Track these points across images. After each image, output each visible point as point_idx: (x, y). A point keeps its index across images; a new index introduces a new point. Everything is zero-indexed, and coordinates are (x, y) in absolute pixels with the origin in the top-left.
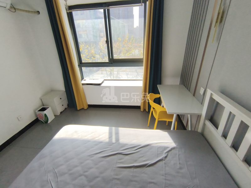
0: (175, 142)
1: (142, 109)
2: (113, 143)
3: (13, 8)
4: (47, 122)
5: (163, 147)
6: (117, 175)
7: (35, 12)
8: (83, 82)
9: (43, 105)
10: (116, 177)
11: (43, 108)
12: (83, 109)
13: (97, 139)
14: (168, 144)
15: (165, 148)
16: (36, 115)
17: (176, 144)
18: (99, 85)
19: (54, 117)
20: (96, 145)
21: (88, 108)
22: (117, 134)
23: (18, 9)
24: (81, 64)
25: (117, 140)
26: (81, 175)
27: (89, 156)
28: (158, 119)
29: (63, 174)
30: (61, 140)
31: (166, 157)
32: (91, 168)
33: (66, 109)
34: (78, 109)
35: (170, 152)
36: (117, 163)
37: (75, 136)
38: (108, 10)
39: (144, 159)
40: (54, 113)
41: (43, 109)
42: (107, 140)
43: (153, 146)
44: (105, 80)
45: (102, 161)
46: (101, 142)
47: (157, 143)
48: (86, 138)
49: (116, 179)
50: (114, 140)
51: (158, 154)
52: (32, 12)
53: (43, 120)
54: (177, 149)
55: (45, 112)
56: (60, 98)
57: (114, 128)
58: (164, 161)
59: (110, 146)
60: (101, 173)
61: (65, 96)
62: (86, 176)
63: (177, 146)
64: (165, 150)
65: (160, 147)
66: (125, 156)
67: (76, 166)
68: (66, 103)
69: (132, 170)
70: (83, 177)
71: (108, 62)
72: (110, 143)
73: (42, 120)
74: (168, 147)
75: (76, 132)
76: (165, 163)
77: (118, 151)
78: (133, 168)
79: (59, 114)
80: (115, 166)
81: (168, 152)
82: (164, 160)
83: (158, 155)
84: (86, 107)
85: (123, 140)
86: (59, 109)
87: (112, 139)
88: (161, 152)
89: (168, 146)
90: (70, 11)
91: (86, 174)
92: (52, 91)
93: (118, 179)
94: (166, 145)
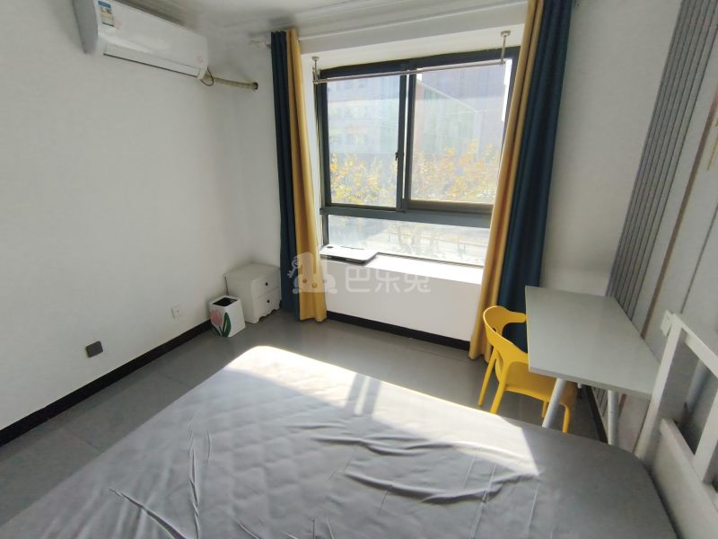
0: (537, 462)
1: (472, 353)
2: (355, 416)
3: (210, 78)
4: (226, 333)
5: (494, 464)
6: (339, 493)
7: (248, 85)
8: (326, 251)
9: (228, 294)
10: (335, 497)
11: (225, 299)
12: (313, 319)
13: (317, 393)
14: (511, 461)
15: (499, 469)
16: (209, 313)
17: (539, 469)
18: (362, 263)
19: (244, 326)
20: (313, 407)
21: (324, 321)
22: (373, 394)
23: (218, 79)
24: (328, 207)
25: (368, 409)
26: (257, 465)
27: (288, 427)
28: (507, 386)
29: (222, 449)
30: (240, 376)
31: (493, 495)
32: (284, 457)
33: (274, 311)
34: (302, 318)
35: (511, 487)
36: (348, 465)
37: (272, 375)
38: (413, 79)
39: (425, 480)
40: (245, 316)
41: (225, 302)
42: (343, 403)
43: (463, 454)
44: (379, 253)
45: (314, 449)
46: (326, 404)
47: (475, 449)
48: (295, 384)
49: (334, 501)
50: (358, 409)
51: (469, 479)
52: (243, 84)
53: (219, 326)
54: (539, 484)
55: (227, 309)
56: (264, 283)
57: (368, 379)
58: (482, 504)
59: (346, 419)
60: (304, 475)
61: (276, 281)
62: (268, 472)
63: (541, 475)
64: (496, 473)
65: (483, 463)
66: (373, 453)
67: (254, 442)
68: (276, 297)
69: (381, 494)
70: (260, 471)
71: (395, 206)
72: (346, 413)
73: (217, 328)
74: (507, 470)
75: (276, 365)
76: (483, 511)
77: (360, 437)
78: (386, 492)
79: (256, 320)
80: (341, 471)
81: (505, 482)
82: (485, 502)
83: (469, 482)
84: (320, 318)
85: (383, 414)
86: (260, 309)
87: (355, 404)
88: (484, 475)
89: (510, 467)
90: (322, 81)
91: (270, 465)
92: (252, 263)
93: (338, 504)
94: (505, 462)
